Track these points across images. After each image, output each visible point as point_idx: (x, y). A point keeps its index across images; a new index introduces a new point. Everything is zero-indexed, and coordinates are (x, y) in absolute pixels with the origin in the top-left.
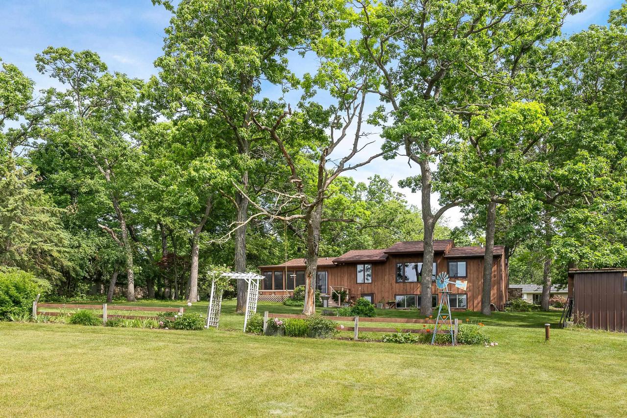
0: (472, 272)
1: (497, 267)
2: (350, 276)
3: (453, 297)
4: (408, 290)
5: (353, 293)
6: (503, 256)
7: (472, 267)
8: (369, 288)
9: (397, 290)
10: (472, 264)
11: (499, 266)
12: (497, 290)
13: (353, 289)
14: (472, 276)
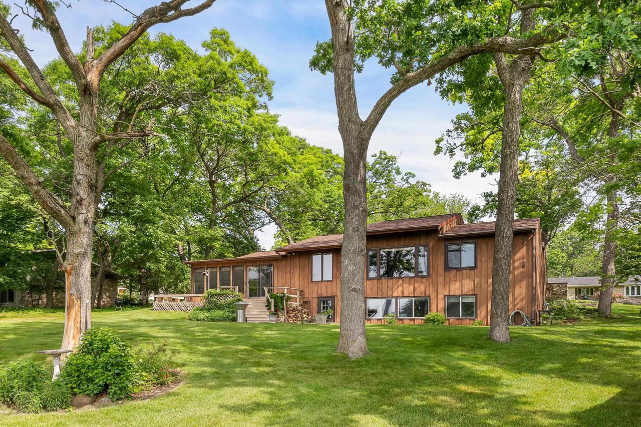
0: (484, 259)
1: (528, 250)
2: (303, 271)
3: (453, 300)
4: (385, 290)
5: (307, 296)
6: (537, 230)
7: (484, 250)
8: (329, 288)
9: (369, 291)
10: (484, 246)
11: (530, 248)
12: (527, 288)
13: (306, 291)
14: (485, 265)
